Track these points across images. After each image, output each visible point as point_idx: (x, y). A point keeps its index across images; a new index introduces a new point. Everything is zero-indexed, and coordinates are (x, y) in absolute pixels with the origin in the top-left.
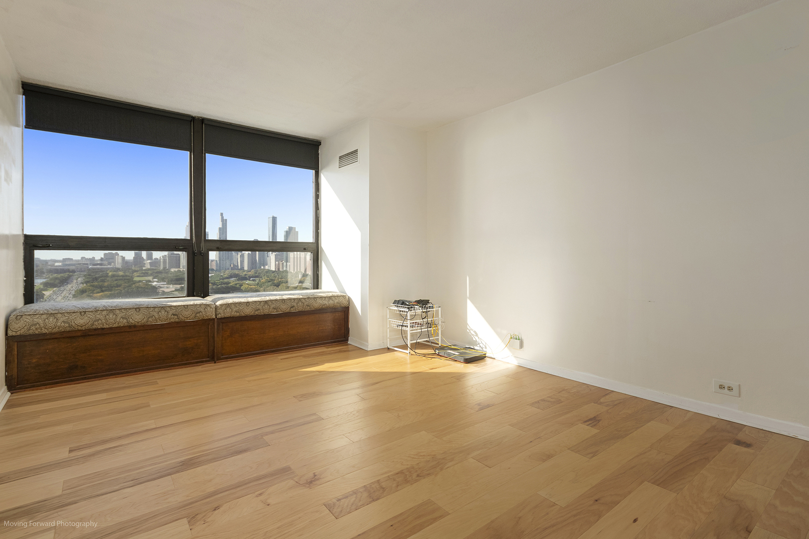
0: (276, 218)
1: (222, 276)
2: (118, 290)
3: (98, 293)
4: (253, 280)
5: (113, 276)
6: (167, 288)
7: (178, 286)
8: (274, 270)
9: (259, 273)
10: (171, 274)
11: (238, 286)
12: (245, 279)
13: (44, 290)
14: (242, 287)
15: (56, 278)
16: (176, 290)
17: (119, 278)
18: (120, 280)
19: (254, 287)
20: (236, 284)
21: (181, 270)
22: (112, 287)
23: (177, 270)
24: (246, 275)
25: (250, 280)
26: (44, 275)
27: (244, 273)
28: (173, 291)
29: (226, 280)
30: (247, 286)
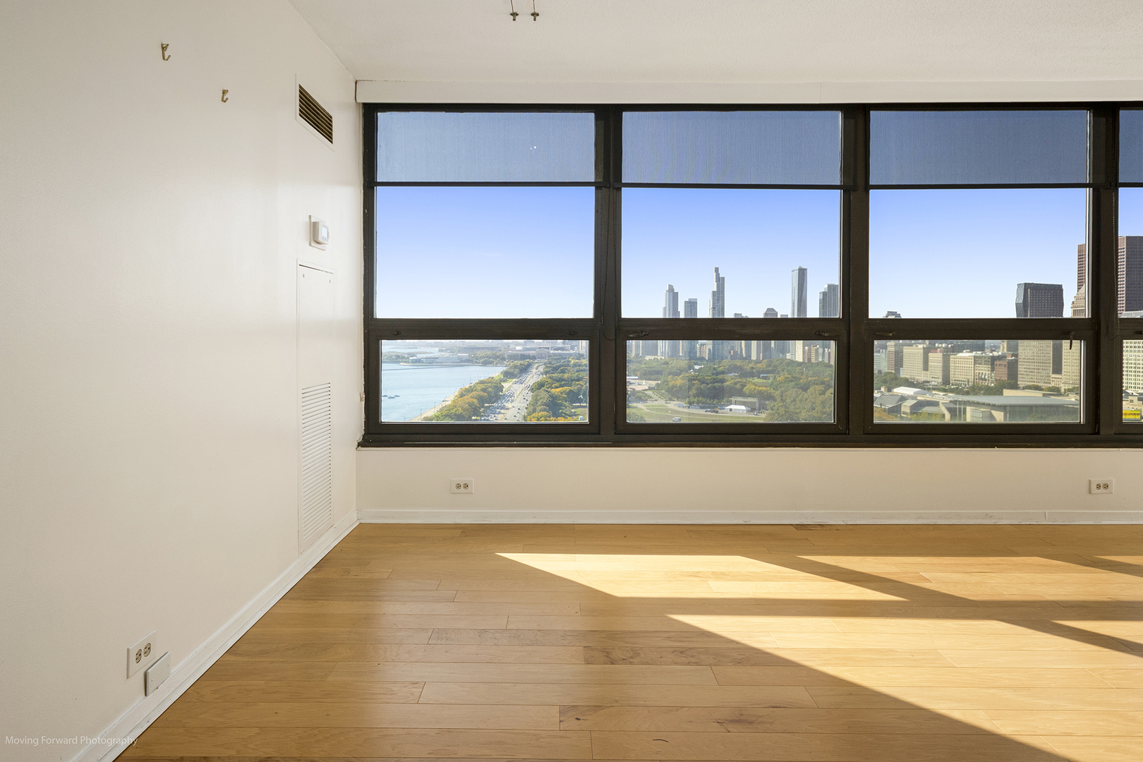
0: (805, 270)
1: (715, 369)
2: (578, 385)
3: (557, 387)
4: (764, 378)
5: (575, 365)
6: (639, 384)
7: (653, 383)
8: (801, 360)
9: (776, 366)
10: (645, 363)
11: (738, 386)
12: (752, 375)
13: (504, 381)
14: (745, 388)
15: (516, 367)
16: (650, 389)
17: (581, 368)
18: (582, 371)
19: (764, 388)
20: (736, 384)
21: (659, 358)
22: (572, 381)
23: (652, 358)
24: (752, 368)
25: (759, 377)
26: (505, 362)
27: (751, 365)
28: (646, 390)
29: (720, 377)
30: (753, 386)
